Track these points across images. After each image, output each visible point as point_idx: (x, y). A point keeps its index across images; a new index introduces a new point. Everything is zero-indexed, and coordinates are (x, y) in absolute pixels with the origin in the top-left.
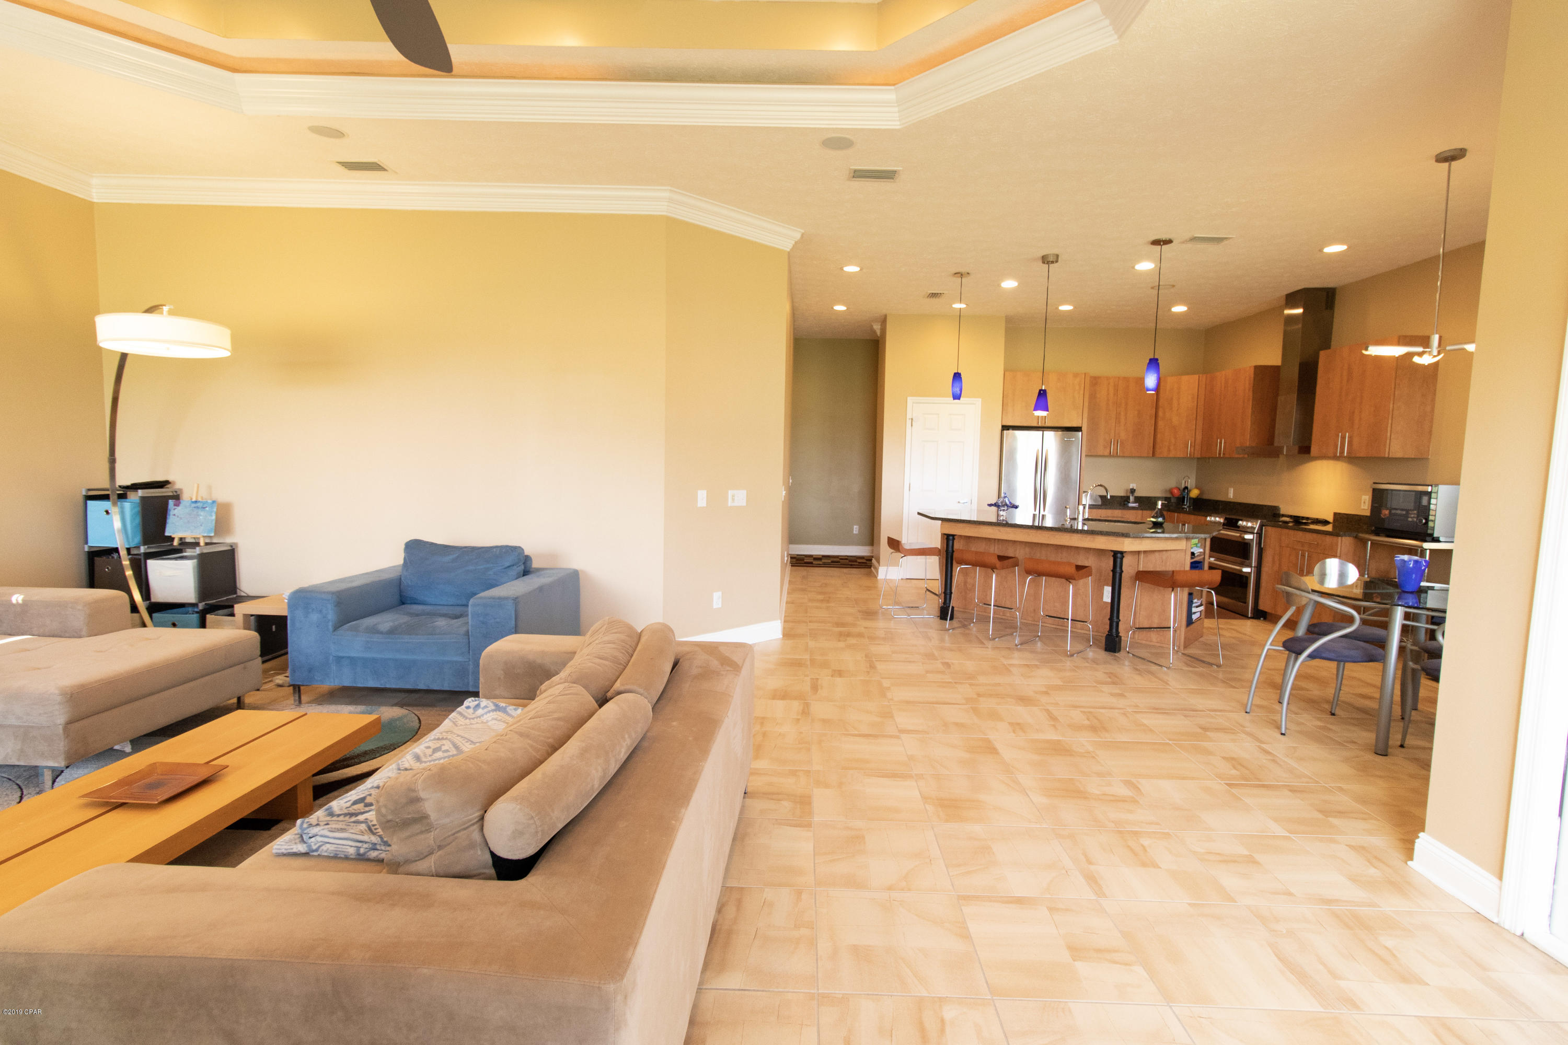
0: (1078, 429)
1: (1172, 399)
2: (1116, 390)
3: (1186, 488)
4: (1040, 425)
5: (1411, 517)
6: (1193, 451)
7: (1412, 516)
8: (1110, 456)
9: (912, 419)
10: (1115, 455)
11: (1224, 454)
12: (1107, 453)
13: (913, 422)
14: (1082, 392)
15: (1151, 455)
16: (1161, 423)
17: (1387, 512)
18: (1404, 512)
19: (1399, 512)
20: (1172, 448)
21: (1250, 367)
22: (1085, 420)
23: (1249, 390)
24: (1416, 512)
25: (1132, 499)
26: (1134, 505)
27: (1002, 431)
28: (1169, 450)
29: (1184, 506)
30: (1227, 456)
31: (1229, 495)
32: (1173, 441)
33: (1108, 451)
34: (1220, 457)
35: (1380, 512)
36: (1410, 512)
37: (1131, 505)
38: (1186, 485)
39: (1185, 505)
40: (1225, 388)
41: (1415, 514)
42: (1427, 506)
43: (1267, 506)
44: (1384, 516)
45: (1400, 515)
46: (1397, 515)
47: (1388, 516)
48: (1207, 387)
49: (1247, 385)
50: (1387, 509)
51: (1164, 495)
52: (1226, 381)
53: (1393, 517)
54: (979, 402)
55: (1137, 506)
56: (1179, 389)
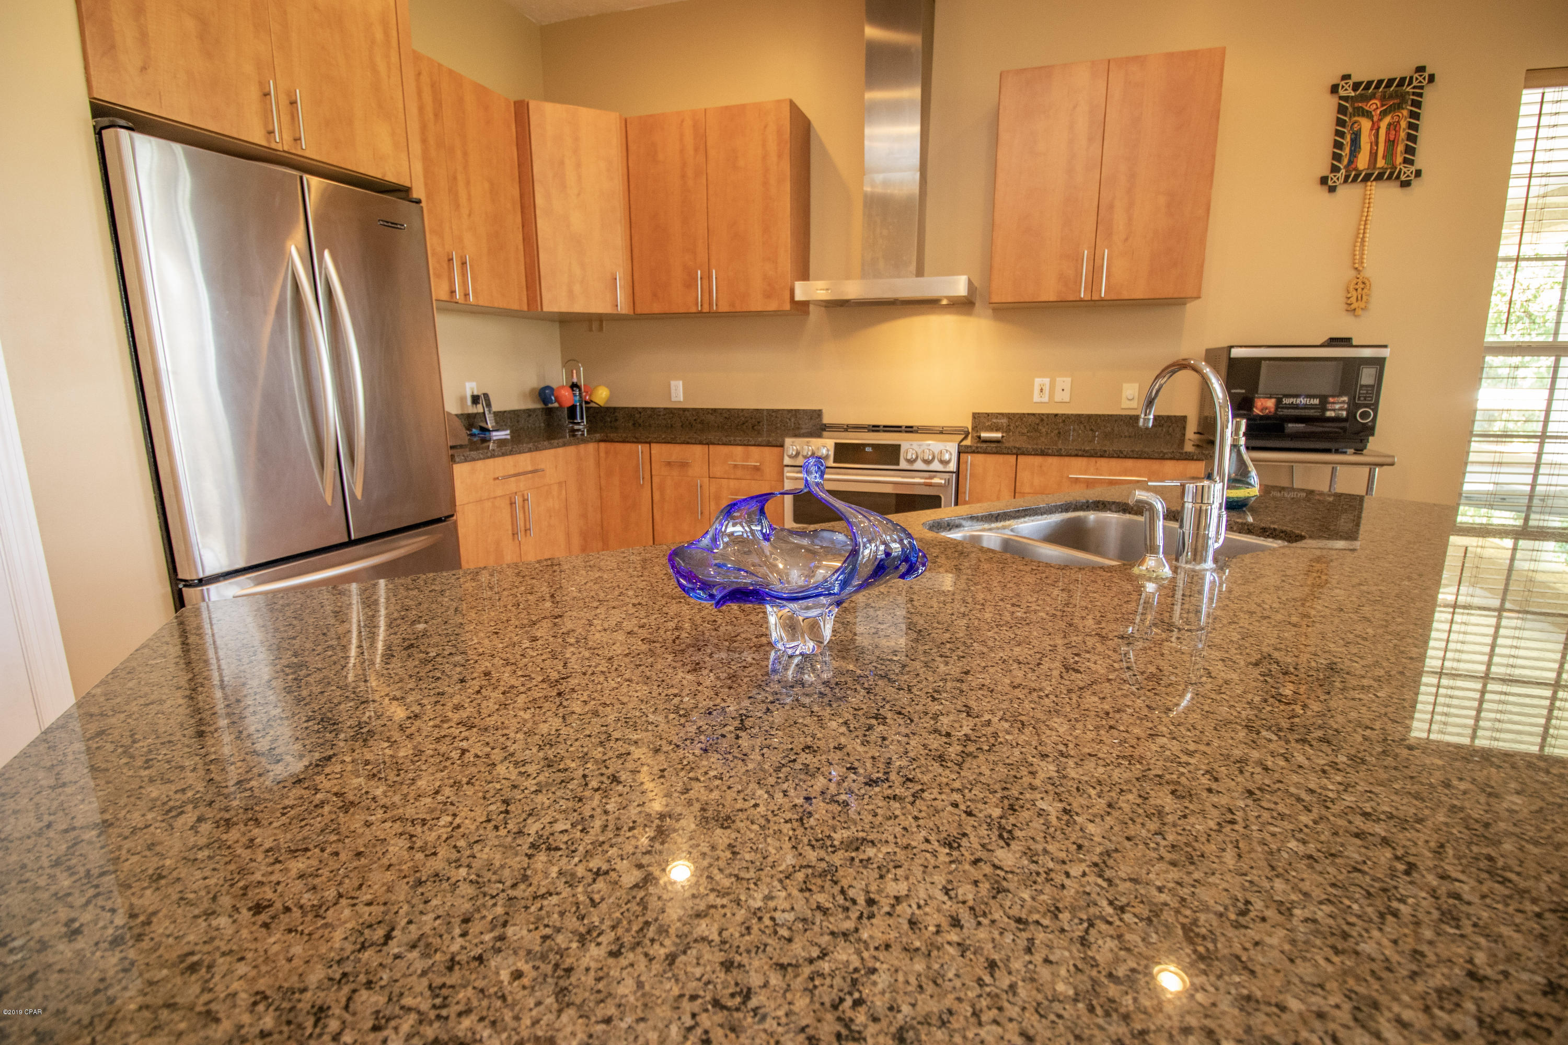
1: (562, 163)
3: (575, 386)
4: (277, 145)
5: (1334, 410)
6: (623, 297)
7: (1337, 406)
8: (451, 302)
10: (461, 300)
11: (717, 304)
12: (444, 293)
14: (394, 57)
16: (544, 226)
18: (1316, 401)
19: (1302, 401)
20: (577, 288)
21: (779, 102)
22: (418, 167)
23: (780, 156)
24: (1345, 399)
26: (504, 434)
28: (571, 294)
29: (576, 427)
30: (724, 308)
31: (674, 395)
32: (578, 269)
33: (445, 286)
34: (701, 312)
35: (1250, 405)
36: (1331, 400)
37: (495, 436)
38: (575, 380)
39: (578, 424)
40: (696, 150)
41: (1343, 402)
42: (1373, 386)
43: (790, 411)
44: (1262, 410)
45: (1306, 407)
46: (1296, 407)
47: (1273, 410)
48: (632, 147)
49: (772, 146)
50: (1270, 398)
51: (523, 406)
52: (701, 137)
53: (1286, 412)
55: (509, 437)
56: (576, 139)
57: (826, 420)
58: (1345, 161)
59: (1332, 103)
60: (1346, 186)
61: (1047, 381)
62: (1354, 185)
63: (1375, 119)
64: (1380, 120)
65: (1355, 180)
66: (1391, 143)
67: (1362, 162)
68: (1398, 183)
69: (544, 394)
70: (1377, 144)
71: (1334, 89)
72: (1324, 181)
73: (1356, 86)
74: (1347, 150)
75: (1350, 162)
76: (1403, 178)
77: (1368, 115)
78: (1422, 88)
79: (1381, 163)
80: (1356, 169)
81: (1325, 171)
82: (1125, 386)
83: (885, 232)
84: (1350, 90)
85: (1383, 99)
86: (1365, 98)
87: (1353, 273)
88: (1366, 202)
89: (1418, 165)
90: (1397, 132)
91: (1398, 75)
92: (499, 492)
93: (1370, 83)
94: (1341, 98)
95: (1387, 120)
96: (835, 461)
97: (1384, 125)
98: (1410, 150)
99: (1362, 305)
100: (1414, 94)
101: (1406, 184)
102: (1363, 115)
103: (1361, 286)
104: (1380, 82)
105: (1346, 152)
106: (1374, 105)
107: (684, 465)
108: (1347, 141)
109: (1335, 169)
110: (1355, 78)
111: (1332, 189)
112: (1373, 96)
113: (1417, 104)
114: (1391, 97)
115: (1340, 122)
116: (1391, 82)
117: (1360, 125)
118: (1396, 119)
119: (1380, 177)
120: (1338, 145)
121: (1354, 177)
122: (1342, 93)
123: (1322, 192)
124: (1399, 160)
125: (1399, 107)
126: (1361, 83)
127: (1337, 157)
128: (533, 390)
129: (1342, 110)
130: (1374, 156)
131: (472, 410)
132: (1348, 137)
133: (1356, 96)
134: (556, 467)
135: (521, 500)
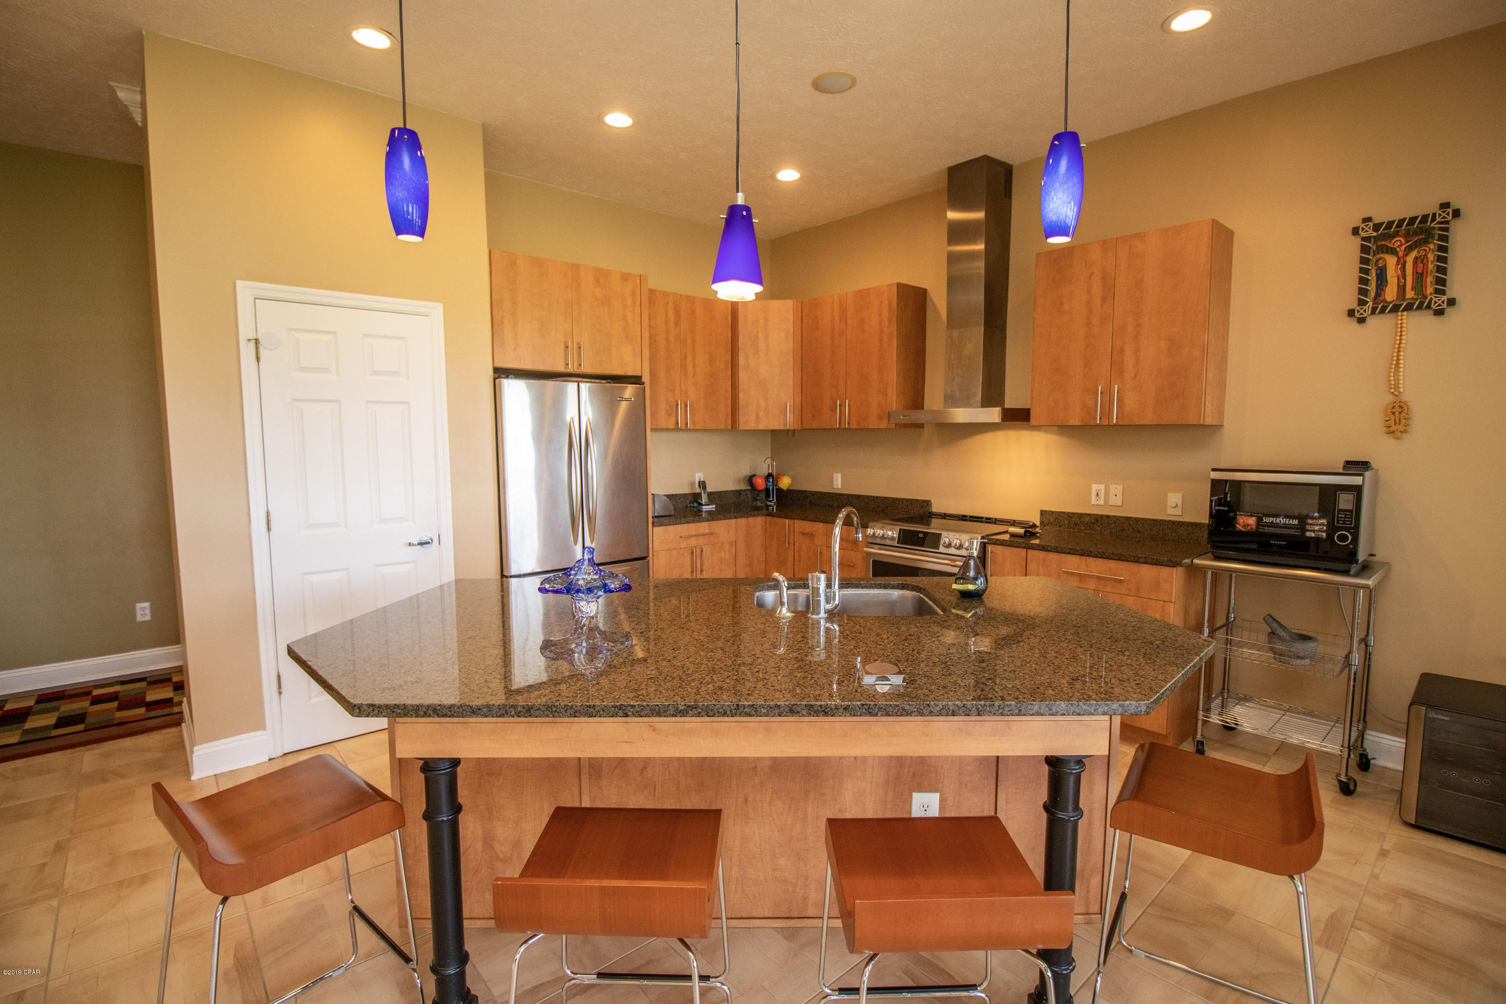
0: (636, 380)
1: (757, 336)
2: (678, 316)
3: (770, 475)
4: (570, 369)
5: (1314, 531)
6: (792, 419)
7: (1316, 528)
8: (677, 429)
9: (257, 341)
10: (683, 428)
11: (849, 423)
12: (672, 425)
13: (261, 350)
14: (638, 310)
15: (730, 428)
16: (742, 376)
17: (1252, 521)
18: (1296, 522)
19: (1281, 520)
20: (762, 414)
21: (890, 285)
22: (646, 364)
23: (890, 321)
24: (1324, 521)
25: (704, 499)
26: (712, 507)
27: (495, 379)
28: (757, 420)
29: (769, 504)
30: (854, 426)
31: (835, 483)
32: (763, 402)
33: (673, 420)
34: (839, 429)
35: (1232, 521)
36: (1310, 521)
37: (705, 508)
38: (770, 471)
39: (770, 501)
40: (840, 320)
41: (1322, 524)
42: (1351, 511)
43: (908, 500)
44: (1244, 527)
45: (1286, 526)
46: (1277, 526)
47: (1254, 527)
48: (805, 320)
49: (885, 314)
50: (1251, 516)
51: (738, 488)
52: (843, 310)
53: (1267, 530)
54: (437, 310)
55: (714, 509)
56: (767, 320)
57: (934, 509)
58: (1373, 294)
59: (1355, 243)
60: (1373, 317)
61: (1102, 487)
62: (1382, 316)
63: (1401, 254)
64: (1406, 255)
65: (1382, 311)
66: (1419, 277)
67: (1390, 293)
68: (1432, 312)
69: (750, 479)
70: (1404, 276)
71: (1355, 231)
72: (1351, 313)
73: (1377, 227)
74: (1374, 284)
75: (1378, 295)
76: (1434, 307)
77: (1393, 251)
78: (1447, 222)
79: (1410, 294)
80: (1384, 301)
81: (1353, 305)
82: (1170, 495)
83: (960, 372)
84: (1371, 231)
85: (1407, 235)
86: (1390, 237)
87: (1391, 398)
88: (1400, 331)
89: (1450, 294)
90: (1425, 266)
91: (1419, 212)
92: (683, 545)
93: (1390, 224)
94: (1363, 239)
95: (1414, 254)
96: (898, 543)
97: (1410, 259)
98: (1442, 282)
99: (1401, 428)
100: (1440, 229)
101: (1439, 313)
102: (1387, 252)
103: (1397, 410)
104: (1401, 221)
105: (1372, 288)
106: (1398, 242)
107: (811, 535)
108: (1372, 277)
109: (1362, 303)
110: (1377, 220)
111: (1361, 321)
112: (1396, 234)
113: (1445, 239)
114: (1415, 233)
115: (1363, 261)
116: (1412, 220)
117: (1385, 261)
118: (1422, 253)
119: (1409, 308)
120: (1363, 281)
121: (1382, 308)
122: (1363, 234)
123: (1352, 324)
124: (1429, 290)
125: (1426, 242)
126: (1381, 224)
127: (1363, 292)
128: (745, 477)
129: (1364, 249)
130: (1402, 288)
131: (698, 490)
132: (1374, 273)
133: (1378, 236)
134: (728, 532)
135: (699, 551)
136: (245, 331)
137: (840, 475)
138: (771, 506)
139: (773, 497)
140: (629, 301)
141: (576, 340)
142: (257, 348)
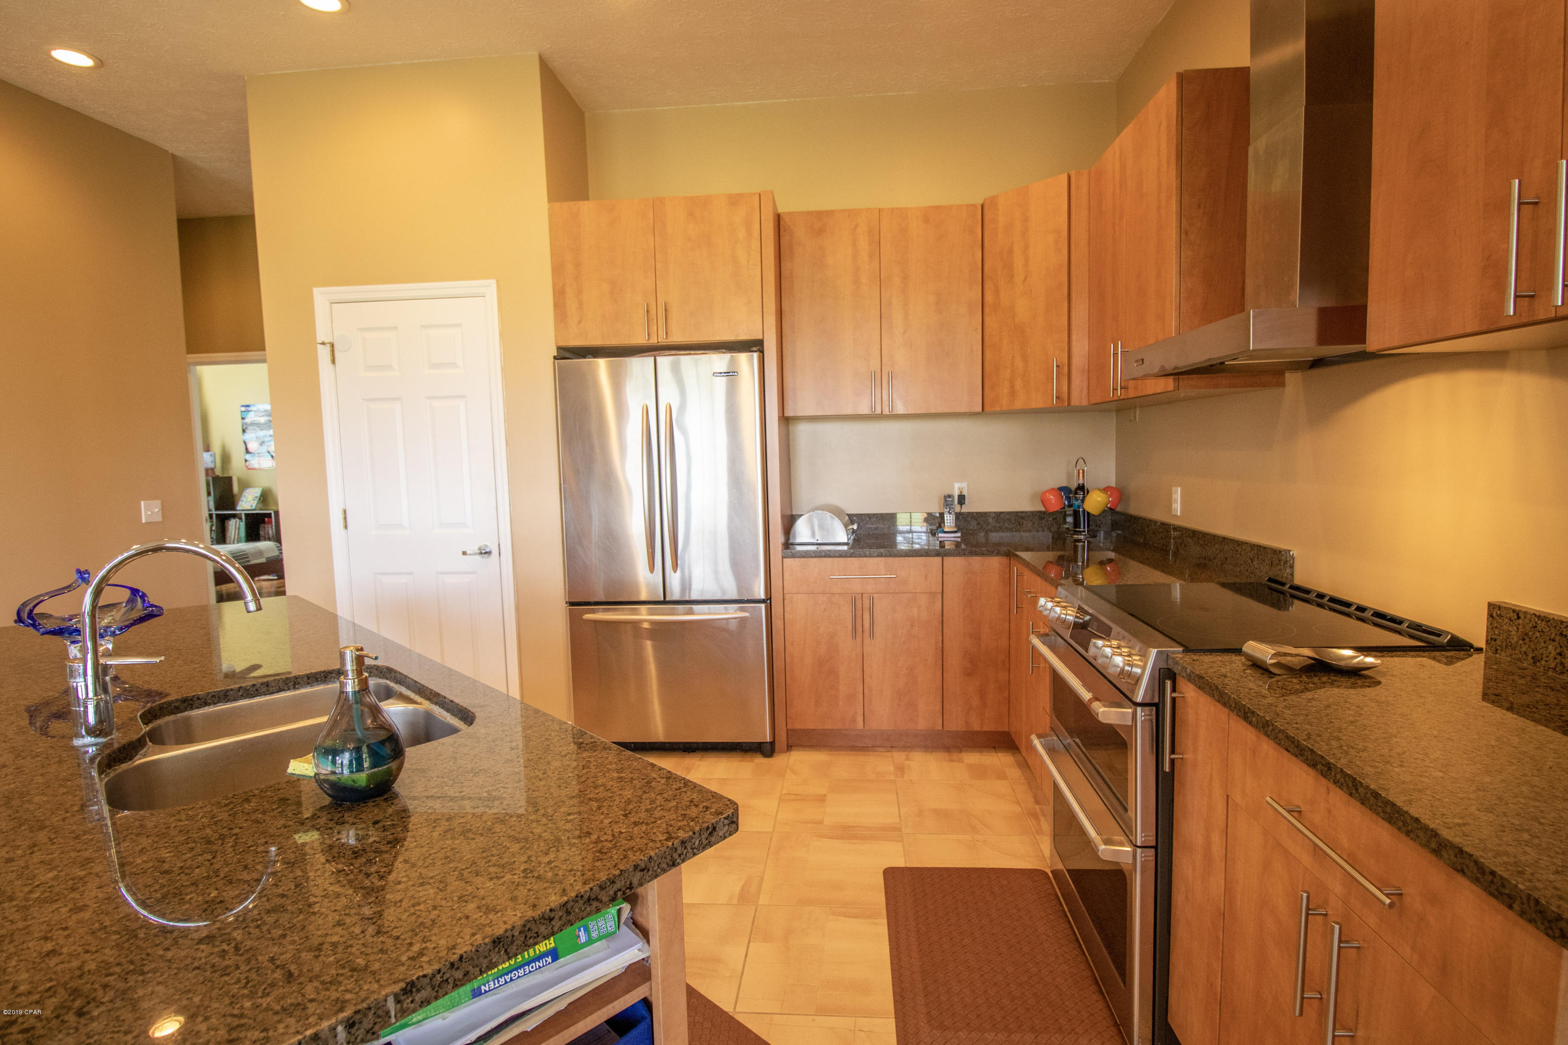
0: (752, 346)
1: (1011, 251)
2: (876, 243)
3: (1081, 488)
4: (654, 341)
6: (1065, 389)
8: (872, 415)
9: (332, 346)
13: (337, 354)
14: (755, 245)
15: (982, 408)
20: (1019, 384)
22: (771, 321)
25: (947, 522)
27: (554, 361)
28: (1013, 393)
32: (1019, 364)
38: (1081, 482)
39: (1080, 533)
54: (489, 288)
55: (959, 540)
56: (1026, 220)
92: (837, 589)
134: (926, 577)
135: (866, 603)
136: (322, 334)
137: (1179, 489)
138: (1080, 541)
139: (1084, 527)
140: (741, 233)
141: (661, 301)
142: (333, 351)
